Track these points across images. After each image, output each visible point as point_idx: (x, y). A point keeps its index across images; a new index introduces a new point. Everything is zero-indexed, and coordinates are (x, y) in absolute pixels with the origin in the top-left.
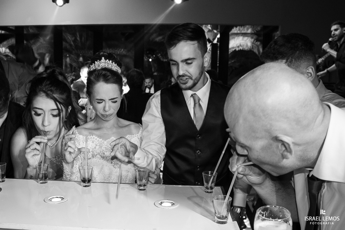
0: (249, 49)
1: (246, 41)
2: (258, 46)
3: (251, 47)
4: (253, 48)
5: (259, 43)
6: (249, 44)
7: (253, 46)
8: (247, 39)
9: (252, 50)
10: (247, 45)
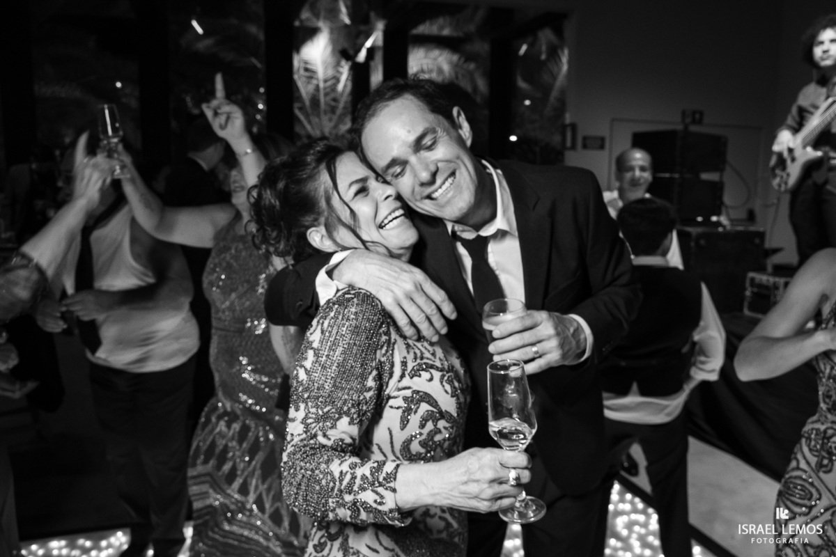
0: (446, 81)
1: (435, 59)
2: (471, 75)
3: (453, 75)
4: (457, 78)
5: (472, 66)
6: (446, 68)
7: (456, 74)
8: (440, 55)
9: (455, 81)
10: (440, 71)
